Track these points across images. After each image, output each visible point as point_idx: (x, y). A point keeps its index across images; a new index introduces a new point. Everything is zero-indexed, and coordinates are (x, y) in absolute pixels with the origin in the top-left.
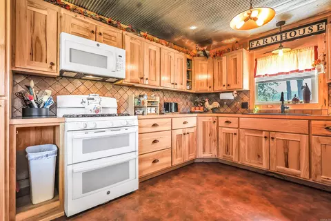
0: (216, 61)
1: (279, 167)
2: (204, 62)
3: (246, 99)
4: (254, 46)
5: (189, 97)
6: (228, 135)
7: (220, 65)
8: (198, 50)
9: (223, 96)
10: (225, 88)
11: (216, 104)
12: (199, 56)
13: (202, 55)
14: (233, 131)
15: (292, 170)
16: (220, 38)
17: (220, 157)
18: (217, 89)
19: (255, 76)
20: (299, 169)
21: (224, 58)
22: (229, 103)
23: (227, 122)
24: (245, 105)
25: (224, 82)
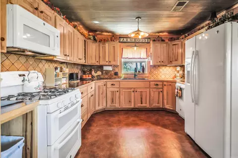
0: (101, 45)
1: (139, 105)
2: (94, 44)
3: (117, 70)
4: (121, 41)
5: (79, 67)
6: (113, 92)
7: (104, 48)
8: (89, 35)
9: (105, 68)
10: (107, 63)
11: (99, 73)
12: (90, 39)
13: (92, 39)
14: (117, 90)
15: (144, 105)
16: (102, 31)
17: (108, 106)
18: (102, 63)
19: (122, 58)
20: (146, 104)
21: (107, 45)
22: (107, 72)
23: (112, 84)
24: (116, 74)
25: (107, 59)
